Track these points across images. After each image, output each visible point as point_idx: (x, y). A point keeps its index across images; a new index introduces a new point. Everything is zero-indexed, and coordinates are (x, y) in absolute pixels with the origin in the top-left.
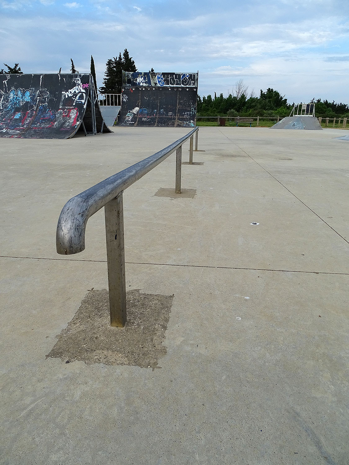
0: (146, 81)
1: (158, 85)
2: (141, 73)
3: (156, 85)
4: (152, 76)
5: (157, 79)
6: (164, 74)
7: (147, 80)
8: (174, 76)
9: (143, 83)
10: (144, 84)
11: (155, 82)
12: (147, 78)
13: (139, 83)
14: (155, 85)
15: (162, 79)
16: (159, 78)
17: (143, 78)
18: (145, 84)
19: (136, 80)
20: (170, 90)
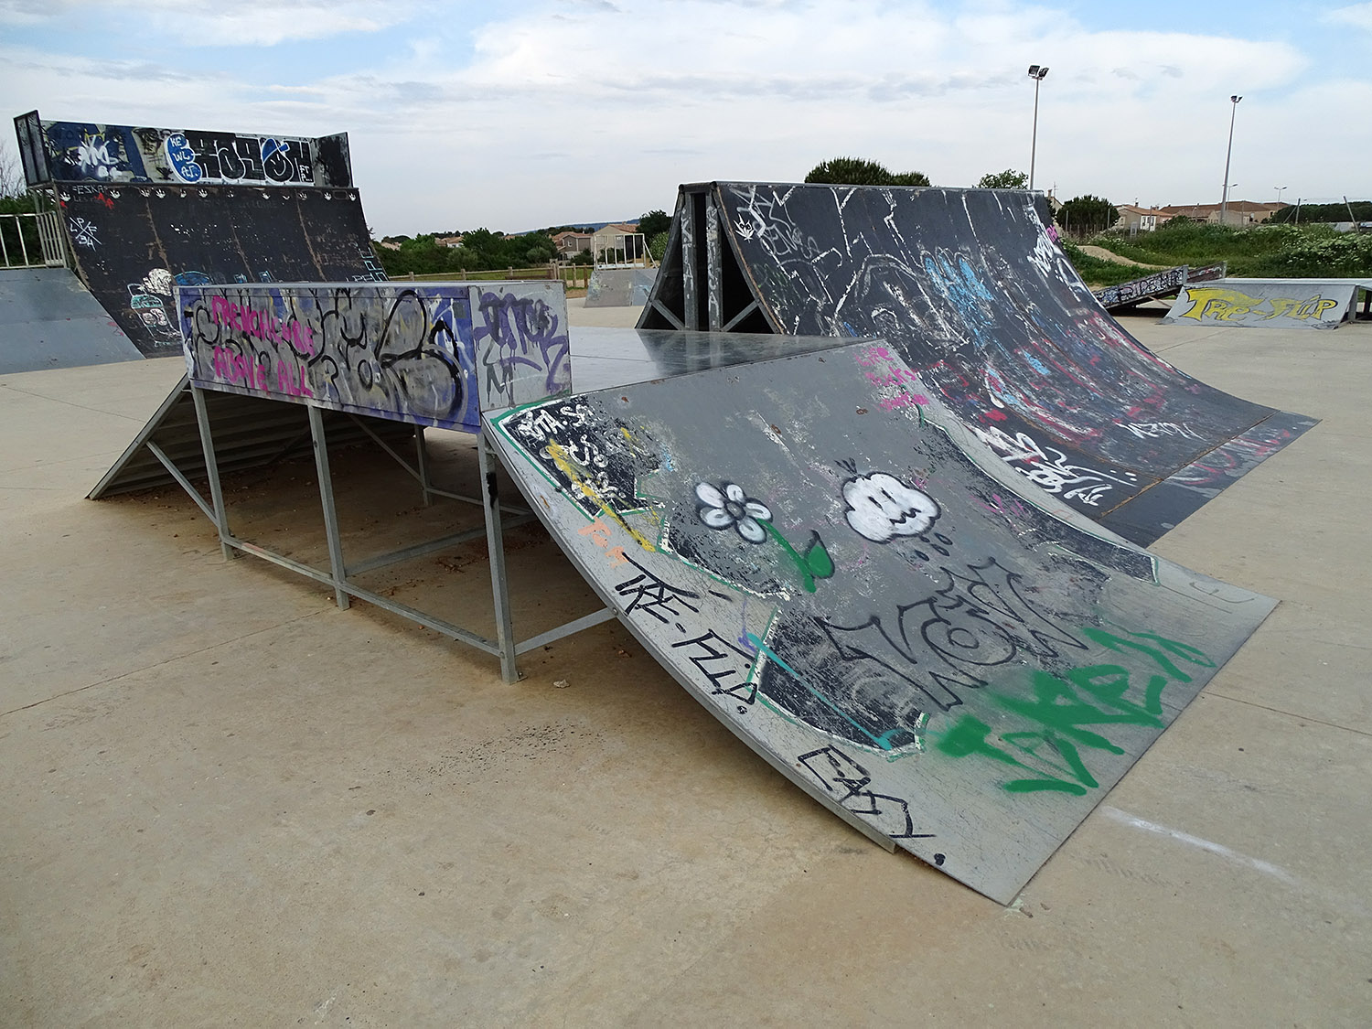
0: (123, 162)
1: (178, 178)
2: (92, 128)
3: (166, 178)
4: (143, 140)
5: (168, 155)
6: (192, 136)
7: (124, 158)
8: (234, 144)
9: (109, 168)
10: (116, 174)
11: (163, 165)
12: (122, 149)
13: (92, 169)
14: (161, 175)
15: (188, 153)
16: (174, 150)
17: (103, 149)
18: (120, 173)
19: (75, 155)
20: (266, 197)
